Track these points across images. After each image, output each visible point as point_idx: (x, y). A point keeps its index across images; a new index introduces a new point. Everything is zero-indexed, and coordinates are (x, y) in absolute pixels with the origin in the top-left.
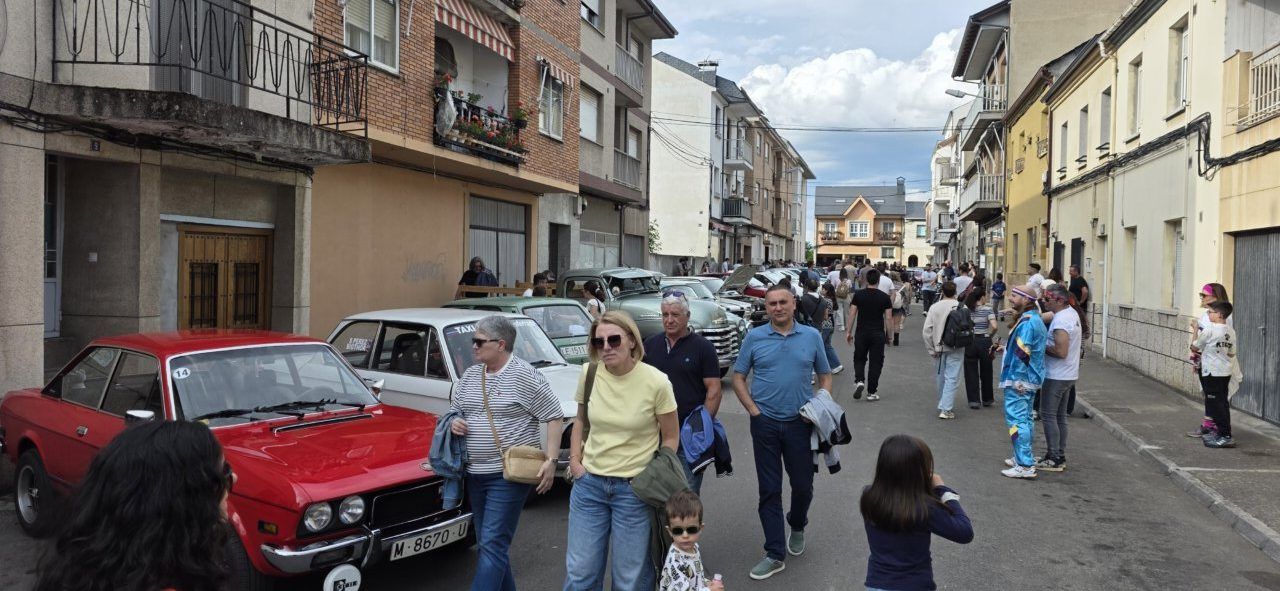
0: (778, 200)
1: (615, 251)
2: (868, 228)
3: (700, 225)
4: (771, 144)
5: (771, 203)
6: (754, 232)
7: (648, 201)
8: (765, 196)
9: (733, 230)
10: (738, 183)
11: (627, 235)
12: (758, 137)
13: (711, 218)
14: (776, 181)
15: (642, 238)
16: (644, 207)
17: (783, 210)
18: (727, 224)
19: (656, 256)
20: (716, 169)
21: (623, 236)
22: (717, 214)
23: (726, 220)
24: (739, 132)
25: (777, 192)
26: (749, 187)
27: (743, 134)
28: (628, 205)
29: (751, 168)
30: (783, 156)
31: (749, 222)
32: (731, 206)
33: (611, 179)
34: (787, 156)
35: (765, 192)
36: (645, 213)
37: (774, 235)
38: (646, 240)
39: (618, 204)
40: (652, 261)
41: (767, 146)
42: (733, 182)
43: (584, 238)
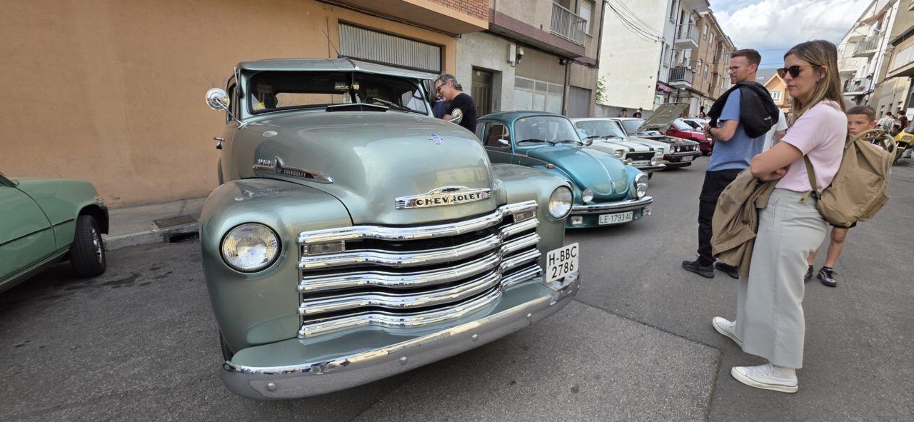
0: (715, 74)
1: (559, 99)
2: (780, 96)
3: (649, 87)
4: (715, 35)
5: (710, 76)
6: (693, 94)
7: (597, 62)
8: (706, 70)
9: (677, 93)
10: (685, 59)
11: (571, 86)
12: (706, 27)
13: (658, 82)
14: (716, 62)
15: (590, 90)
16: (594, 65)
17: (718, 81)
18: (672, 87)
19: (603, 106)
20: (667, 46)
21: (568, 88)
22: (664, 78)
23: (671, 84)
24: (690, 21)
25: (716, 68)
26: (693, 62)
27: (694, 22)
28: (573, 60)
29: (697, 46)
30: (723, 44)
31: (690, 85)
32: (676, 74)
33: (547, 29)
34: (726, 44)
35: (706, 67)
36: (594, 70)
37: (709, 98)
38: (593, 93)
39: (565, 59)
40: (598, 109)
41: (712, 35)
42: (681, 58)
43: (519, 84)
